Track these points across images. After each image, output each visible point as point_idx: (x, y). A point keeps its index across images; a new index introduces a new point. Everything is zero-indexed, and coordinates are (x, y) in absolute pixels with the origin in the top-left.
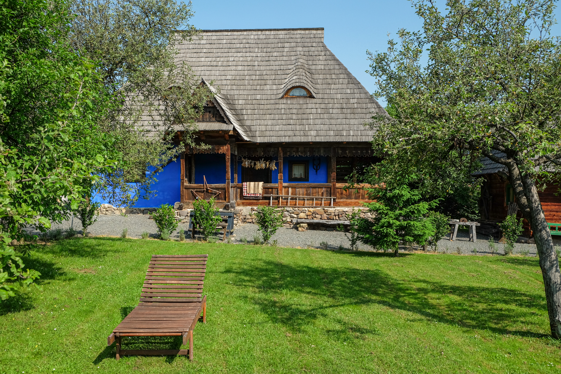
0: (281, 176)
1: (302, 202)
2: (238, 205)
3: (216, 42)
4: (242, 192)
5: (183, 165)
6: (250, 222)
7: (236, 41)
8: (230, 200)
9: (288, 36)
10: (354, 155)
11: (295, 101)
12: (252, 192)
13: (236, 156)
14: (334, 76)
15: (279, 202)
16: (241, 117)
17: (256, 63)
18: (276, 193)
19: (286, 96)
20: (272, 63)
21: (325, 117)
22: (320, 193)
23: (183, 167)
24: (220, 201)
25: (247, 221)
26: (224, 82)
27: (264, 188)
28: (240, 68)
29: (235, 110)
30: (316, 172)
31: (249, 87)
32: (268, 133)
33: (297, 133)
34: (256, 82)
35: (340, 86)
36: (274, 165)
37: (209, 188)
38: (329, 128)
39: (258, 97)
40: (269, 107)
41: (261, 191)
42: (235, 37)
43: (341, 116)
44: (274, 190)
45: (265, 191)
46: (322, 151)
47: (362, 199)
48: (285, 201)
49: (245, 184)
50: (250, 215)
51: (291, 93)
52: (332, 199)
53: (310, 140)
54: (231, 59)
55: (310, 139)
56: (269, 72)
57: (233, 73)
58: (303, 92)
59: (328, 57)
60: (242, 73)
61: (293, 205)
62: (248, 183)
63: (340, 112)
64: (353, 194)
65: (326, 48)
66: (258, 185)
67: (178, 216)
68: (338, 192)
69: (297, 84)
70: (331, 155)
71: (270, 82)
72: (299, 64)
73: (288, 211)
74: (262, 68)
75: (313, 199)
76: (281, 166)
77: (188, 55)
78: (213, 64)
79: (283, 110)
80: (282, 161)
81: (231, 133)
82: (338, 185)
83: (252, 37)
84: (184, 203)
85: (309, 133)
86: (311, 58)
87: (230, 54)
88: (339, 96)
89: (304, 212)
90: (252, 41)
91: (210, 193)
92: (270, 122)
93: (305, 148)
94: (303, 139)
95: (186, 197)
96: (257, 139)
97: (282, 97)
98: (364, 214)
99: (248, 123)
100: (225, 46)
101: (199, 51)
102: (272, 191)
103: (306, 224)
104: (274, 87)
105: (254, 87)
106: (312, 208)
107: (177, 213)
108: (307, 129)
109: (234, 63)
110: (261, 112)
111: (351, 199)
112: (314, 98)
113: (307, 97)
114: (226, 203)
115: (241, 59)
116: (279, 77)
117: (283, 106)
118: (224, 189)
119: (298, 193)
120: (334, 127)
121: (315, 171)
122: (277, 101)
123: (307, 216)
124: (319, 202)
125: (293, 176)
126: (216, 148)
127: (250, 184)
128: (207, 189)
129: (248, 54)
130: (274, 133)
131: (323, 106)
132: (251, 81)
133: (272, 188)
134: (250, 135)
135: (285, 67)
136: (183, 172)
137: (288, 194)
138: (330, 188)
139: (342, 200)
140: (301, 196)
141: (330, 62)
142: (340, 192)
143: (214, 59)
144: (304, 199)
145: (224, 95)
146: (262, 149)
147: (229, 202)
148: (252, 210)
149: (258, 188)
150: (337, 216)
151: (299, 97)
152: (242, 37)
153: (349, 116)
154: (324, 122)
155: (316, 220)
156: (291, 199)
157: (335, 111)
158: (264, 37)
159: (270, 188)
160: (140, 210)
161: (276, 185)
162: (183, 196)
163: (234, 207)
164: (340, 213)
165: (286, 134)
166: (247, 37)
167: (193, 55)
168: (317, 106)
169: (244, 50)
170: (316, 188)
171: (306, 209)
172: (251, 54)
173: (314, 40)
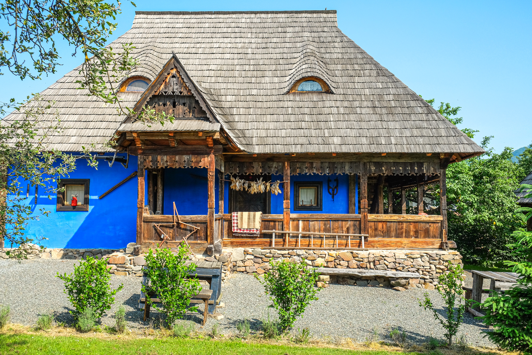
0: (287, 203)
1: (318, 241)
2: (225, 245)
3: (196, 25)
4: (230, 227)
5: (142, 185)
6: (243, 272)
7: (222, 25)
8: (214, 240)
9: (290, 20)
10: (394, 174)
11: (305, 97)
12: (245, 226)
13: (222, 173)
14: (356, 67)
15: (284, 241)
16: (230, 118)
17: (250, 51)
18: (280, 227)
19: (294, 91)
20: (271, 50)
21: (352, 119)
22: (345, 229)
23: (142, 188)
24: (199, 242)
25: (238, 269)
26: (207, 73)
27: (263, 221)
28: (227, 56)
29: (221, 108)
30: (333, 197)
31: (241, 80)
32: (270, 140)
33: (314, 140)
34: (249, 74)
35: (367, 79)
36: (278, 188)
37: (182, 220)
38: (360, 134)
39: (254, 92)
40: (269, 104)
41: (258, 225)
42: (221, 20)
43: (374, 117)
44: (277, 223)
45: (265, 225)
46: (347, 168)
47: (406, 237)
48: (294, 239)
49: (234, 214)
50: (243, 261)
51: (299, 88)
52: (363, 238)
53: (333, 151)
54: (217, 45)
55: (332, 149)
56: (266, 62)
57: (219, 62)
58: (317, 86)
59: (346, 44)
60: (230, 62)
61: (305, 245)
62: (239, 213)
63: (372, 112)
64: (392, 229)
65: (342, 34)
66: (254, 216)
67: (132, 266)
68: (371, 227)
69: (309, 74)
70: (360, 173)
71: (270, 74)
72: (308, 50)
73: (299, 255)
74: (257, 56)
75: (334, 238)
76: (287, 189)
77: (158, 40)
78: (190, 50)
79: (290, 109)
80: (289, 181)
81: (217, 136)
82: (371, 217)
83: (243, 20)
84: (141, 244)
85: (330, 140)
86: (324, 45)
87: (214, 40)
88: (367, 91)
89: (322, 257)
90: (243, 25)
91: (183, 229)
92: (272, 125)
93: (322, 163)
94: (323, 149)
95: (146, 235)
96: (254, 148)
97: (288, 93)
98: (412, 261)
99: (240, 126)
100: (208, 30)
101: (173, 35)
102: (275, 225)
103: (328, 277)
104: (276, 80)
105: (248, 80)
106: (334, 250)
107: (130, 260)
108: (327, 135)
109: (220, 50)
110: (259, 111)
111: (389, 236)
112: (332, 93)
113: (322, 92)
114: (207, 245)
115: (229, 45)
116: (282, 67)
117: (290, 104)
118: (205, 223)
119: (312, 228)
120: (365, 132)
121: (331, 196)
122: (281, 96)
123: (327, 262)
124: (344, 242)
125: (301, 204)
126: (194, 160)
127: (242, 215)
128: (178, 223)
129: (238, 40)
130: (280, 140)
131: (346, 104)
132: (243, 73)
133: (274, 221)
134: (244, 142)
135: (289, 56)
136: (142, 196)
137: (298, 230)
138: (360, 221)
139: (376, 239)
140: (316, 233)
141: (349, 50)
142: (373, 227)
143: (192, 45)
144: (320, 237)
145: (205, 89)
146: (260, 164)
147: (212, 243)
148: (246, 253)
149: (254, 221)
150: (372, 264)
151: (312, 92)
152: (229, 20)
153: (385, 118)
154: (351, 124)
155: (341, 270)
156: (302, 237)
157: (364, 111)
158: (259, 20)
159: (272, 221)
160: (78, 253)
161: (281, 216)
162: (141, 233)
163: (219, 252)
164: (376, 259)
165: (296, 142)
166: (237, 20)
167: (164, 40)
168: (338, 104)
169: (233, 35)
170: (338, 220)
171: (326, 252)
172: (243, 40)
173: (324, 24)
